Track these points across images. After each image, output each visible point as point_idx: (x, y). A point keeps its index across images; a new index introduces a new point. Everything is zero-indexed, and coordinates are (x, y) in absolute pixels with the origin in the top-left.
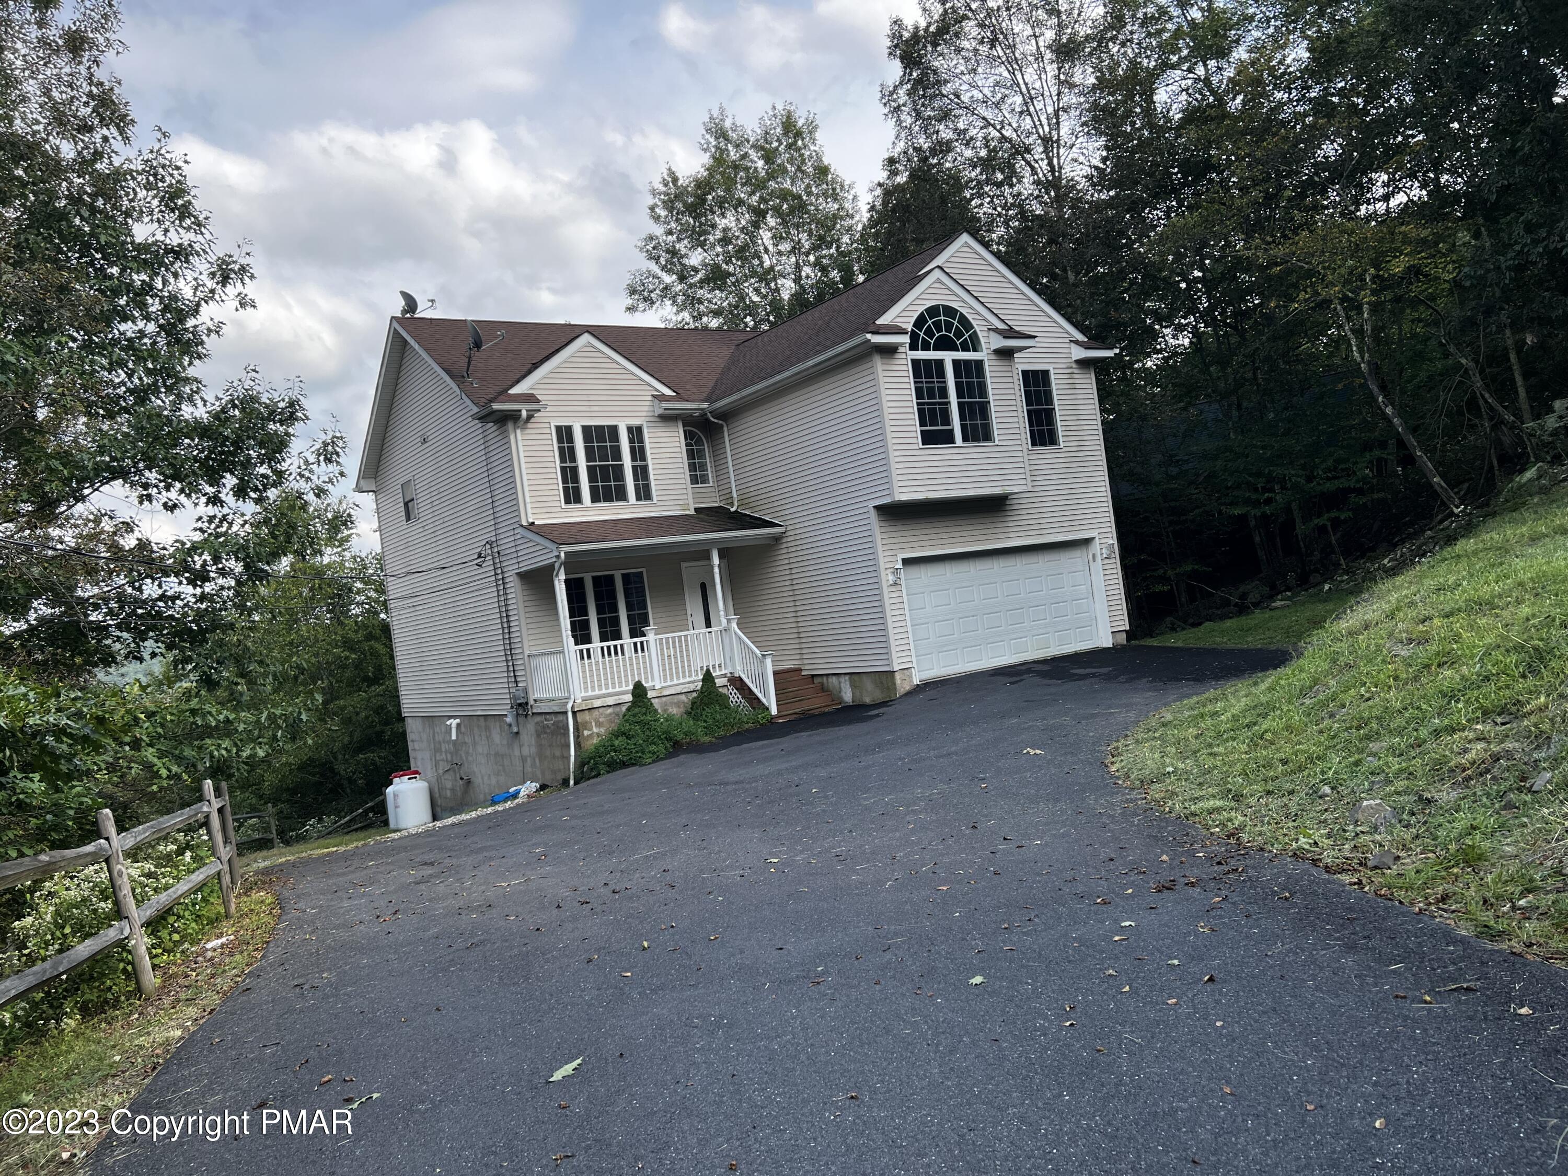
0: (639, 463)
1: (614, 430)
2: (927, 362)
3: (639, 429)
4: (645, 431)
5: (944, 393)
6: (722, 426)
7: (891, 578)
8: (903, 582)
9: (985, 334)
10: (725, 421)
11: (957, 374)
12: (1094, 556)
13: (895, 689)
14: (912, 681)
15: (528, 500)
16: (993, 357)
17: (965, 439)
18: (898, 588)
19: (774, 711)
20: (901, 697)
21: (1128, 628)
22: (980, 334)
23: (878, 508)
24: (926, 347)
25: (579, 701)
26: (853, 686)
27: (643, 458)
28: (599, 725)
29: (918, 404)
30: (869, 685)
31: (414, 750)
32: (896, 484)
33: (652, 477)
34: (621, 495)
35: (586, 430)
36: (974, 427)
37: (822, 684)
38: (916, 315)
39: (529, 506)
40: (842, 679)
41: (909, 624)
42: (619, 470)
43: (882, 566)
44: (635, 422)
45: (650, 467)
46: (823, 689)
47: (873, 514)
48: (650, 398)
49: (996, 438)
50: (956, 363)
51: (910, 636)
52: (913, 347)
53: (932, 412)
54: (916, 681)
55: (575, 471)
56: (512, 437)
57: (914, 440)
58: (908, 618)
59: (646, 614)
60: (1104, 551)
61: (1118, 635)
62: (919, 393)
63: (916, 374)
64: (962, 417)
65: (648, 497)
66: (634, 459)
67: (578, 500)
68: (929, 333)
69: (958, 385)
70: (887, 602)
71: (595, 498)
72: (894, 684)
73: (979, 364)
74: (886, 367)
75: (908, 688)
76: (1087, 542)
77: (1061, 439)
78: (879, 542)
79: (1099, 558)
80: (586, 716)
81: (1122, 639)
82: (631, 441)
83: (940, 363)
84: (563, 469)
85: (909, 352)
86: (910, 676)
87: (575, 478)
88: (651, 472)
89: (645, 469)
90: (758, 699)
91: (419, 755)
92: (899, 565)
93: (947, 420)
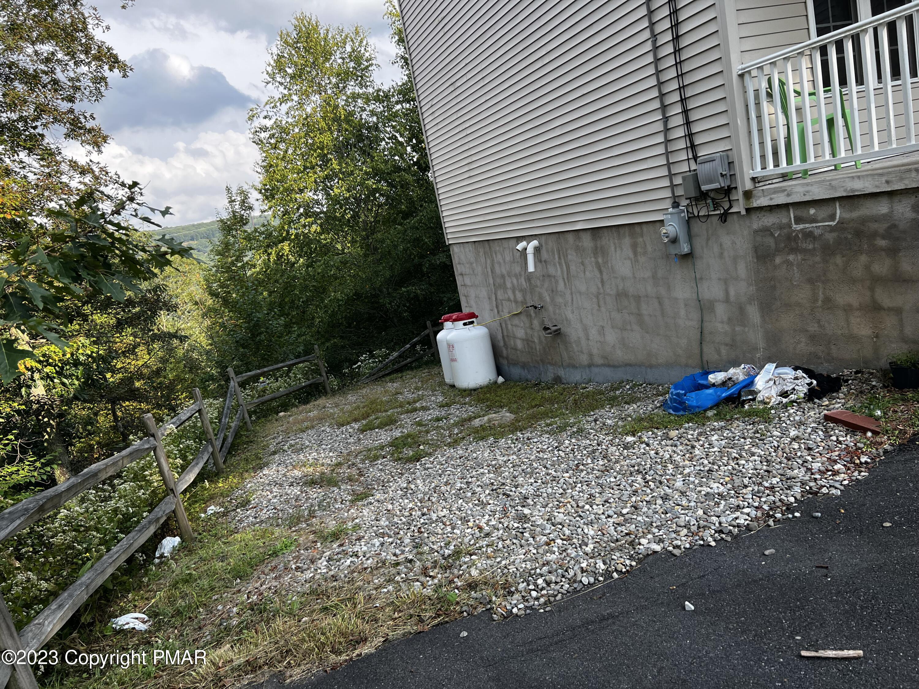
31: (465, 285)
91: (472, 293)
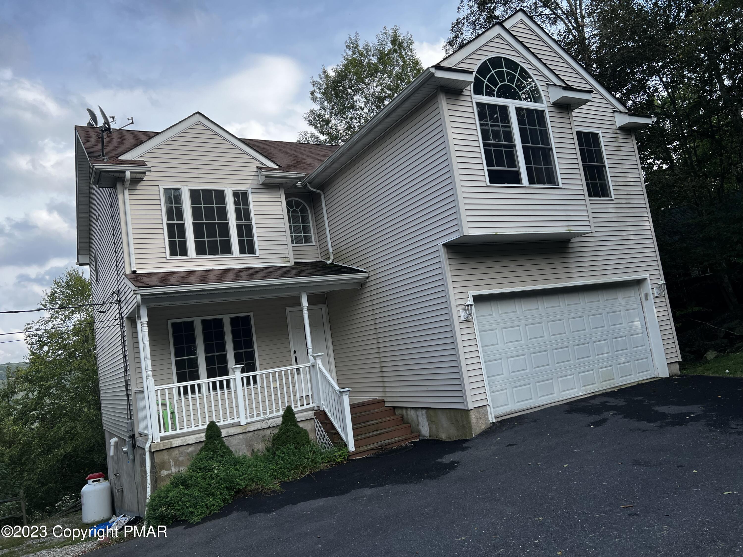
0: (243, 222)
1: (220, 194)
2: (492, 107)
3: (245, 194)
4: (250, 196)
5: (509, 136)
6: (319, 195)
7: (463, 315)
8: (475, 319)
9: (545, 88)
10: (323, 190)
11: (520, 122)
12: (646, 296)
13: (470, 428)
14: (487, 419)
15: (132, 251)
16: (552, 109)
17: (531, 181)
18: (470, 324)
19: (352, 447)
20: (477, 436)
21: (680, 360)
22: (541, 89)
23: (447, 246)
24: (490, 93)
25: (157, 441)
26: (430, 421)
27: (248, 217)
28: (178, 464)
29: (484, 145)
30: (444, 421)
32: (464, 220)
33: (255, 234)
34: (227, 249)
35: (194, 194)
36: (538, 170)
37: (402, 416)
38: (479, 63)
39: (133, 257)
40: (420, 413)
41: (482, 360)
42: (225, 229)
43: (453, 303)
44: (242, 188)
45: (254, 227)
46: (403, 421)
47: (443, 252)
48: (255, 169)
49: (560, 182)
50: (518, 110)
51: (484, 372)
52: (478, 91)
53: (499, 154)
54: (492, 419)
55: (182, 228)
56: (120, 197)
57: (482, 178)
58: (481, 355)
59: (253, 353)
60: (655, 291)
61: (672, 366)
62: (485, 135)
63: (482, 116)
64: (527, 161)
65: (252, 250)
66: (239, 218)
67: (184, 252)
68: (492, 80)
69: (522, 131)
70: (459, 338)
71: (200, 250)
72: (469, 423)
73: (541, 113)
74: (451, 107)
75: (483, 427)
76: (639, 283)
77: (612, 192)
78: (449, 280)
79: (652, 296)
80: (165, 456)
81: (676, 369)
82: (237, 203)
83: (504, 109)
84: (170, 226)
85: (473, 96)
86: (486, 414)
87: (182, 234)
88: (255, 230)
89: (249, 228)
90: (338, 433)
92: (470, 302)
93: (513, 161)
